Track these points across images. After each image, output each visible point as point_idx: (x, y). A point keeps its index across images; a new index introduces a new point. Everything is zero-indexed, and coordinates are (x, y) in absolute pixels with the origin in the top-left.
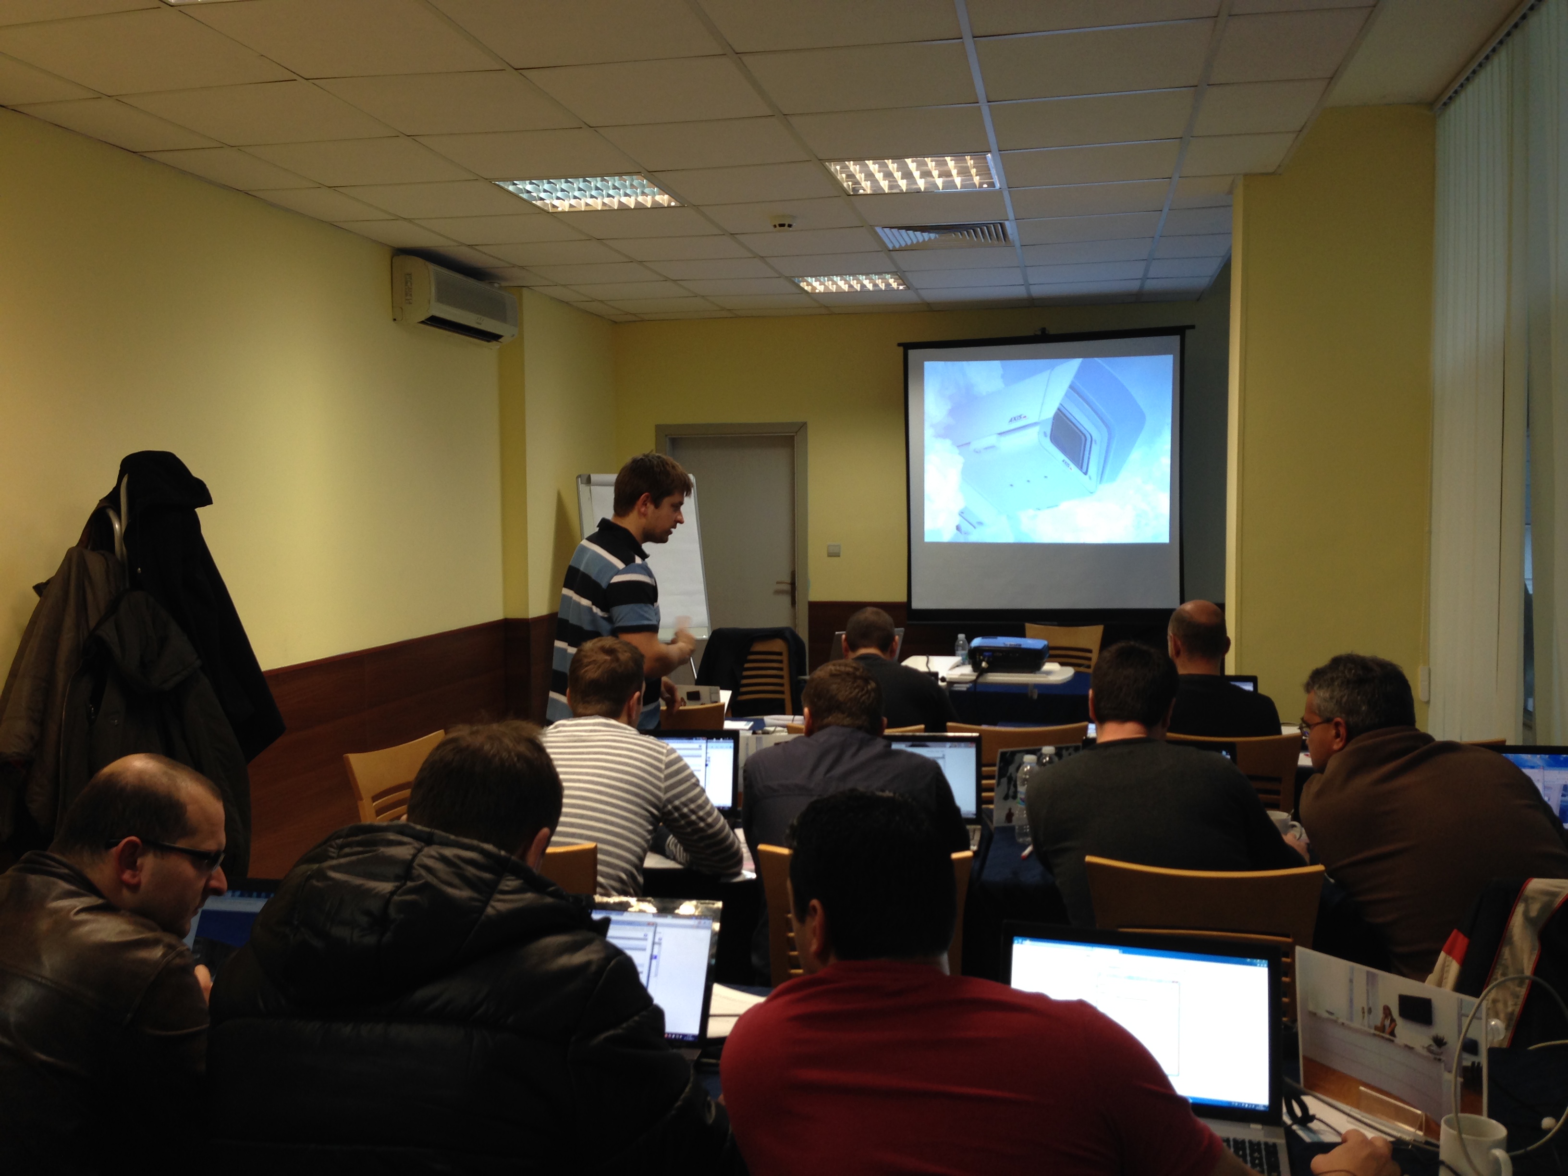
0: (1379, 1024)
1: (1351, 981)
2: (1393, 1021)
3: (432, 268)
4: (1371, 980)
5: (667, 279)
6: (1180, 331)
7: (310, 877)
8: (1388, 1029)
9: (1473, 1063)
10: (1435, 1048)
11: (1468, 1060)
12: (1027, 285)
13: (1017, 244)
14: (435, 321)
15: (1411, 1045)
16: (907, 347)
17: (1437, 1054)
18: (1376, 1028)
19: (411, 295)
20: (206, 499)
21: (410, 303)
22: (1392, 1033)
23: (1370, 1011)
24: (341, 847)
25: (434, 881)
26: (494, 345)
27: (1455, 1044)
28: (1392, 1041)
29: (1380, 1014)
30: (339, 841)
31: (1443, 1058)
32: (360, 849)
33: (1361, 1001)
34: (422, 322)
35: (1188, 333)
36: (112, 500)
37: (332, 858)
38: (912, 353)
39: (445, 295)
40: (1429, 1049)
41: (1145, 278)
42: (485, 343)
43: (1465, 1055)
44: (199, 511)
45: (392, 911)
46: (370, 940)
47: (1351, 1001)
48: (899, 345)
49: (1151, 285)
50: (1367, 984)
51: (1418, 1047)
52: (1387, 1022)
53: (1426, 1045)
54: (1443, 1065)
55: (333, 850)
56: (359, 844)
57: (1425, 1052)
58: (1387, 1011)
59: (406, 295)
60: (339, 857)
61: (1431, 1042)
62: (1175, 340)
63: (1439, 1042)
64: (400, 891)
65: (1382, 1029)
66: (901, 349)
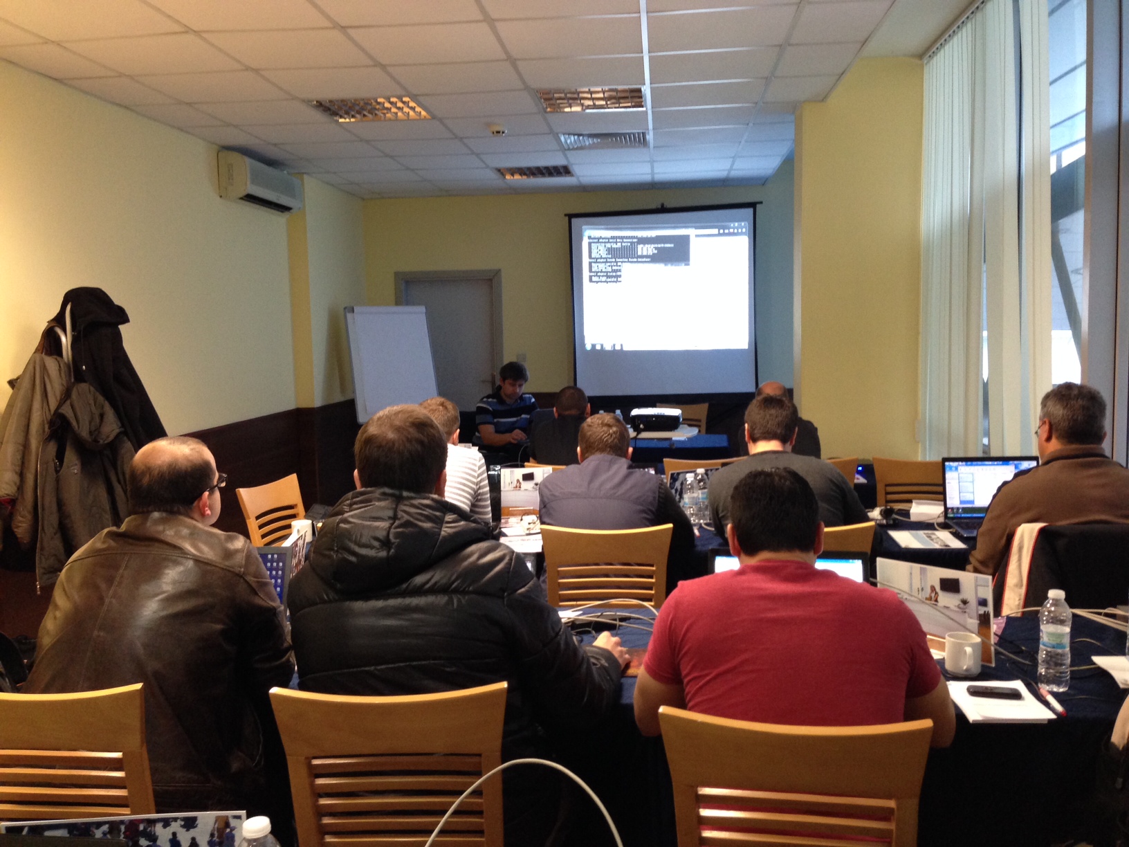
0: (928, 596)
1: (911, 574)
2: (936, 593)
3: (248, 160)
4: (923, 572)
5: (408, 169)
6: (753, 205)
7: (338, 523)
8: (933, 599)
9: (985, 612)
10: (962, 605)
11: (982, 610)
12: (653, 173)
13: (652, 145)
14: (250, 198)
15: (947, 605)
16: (571, 216)
17: (964, 609)
18: (926, 599)
19: (232, 179)
20: (124, 319)
21: (232, 185)
22: (936, 601)
23: (922, 589)
24: (350, 505)
25: (412, 519)
26: (286, 215)
27: (973, 602)
28: (936, 605)
29: (929, 590)
30: (348, 502)
31: (967, 610)
32: (363, 505)
33: (917, 584)
34: (241, 198)
35: (758, 206)
36: (59, 320)
37: (347, 512)
38: (574, 221)
39: (255, 179)
40: (958, 607)
41: (729, 171)
42: (280, 213)
43: (980, 607)
44: (121, 327)
45: (391, 537)
46: (383, 554)
47: (911, 584)
48: (566, 215)
49: (734, 174)
50: (921, 574)
51: (952, 607)
52: (933, 595)
53: (957, 604)
54: (967, 615)
55: (345, 507)
56: (361, 502)
57: (957, 609)
58: (933, 588)
59: (229, 179)
60: (351, 511)
61: (960, 603)
62: (751, 211)
63: (965, 602)
64: (393, 526)
65: (930, 599)
66: (567, 218)
